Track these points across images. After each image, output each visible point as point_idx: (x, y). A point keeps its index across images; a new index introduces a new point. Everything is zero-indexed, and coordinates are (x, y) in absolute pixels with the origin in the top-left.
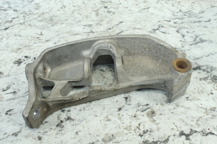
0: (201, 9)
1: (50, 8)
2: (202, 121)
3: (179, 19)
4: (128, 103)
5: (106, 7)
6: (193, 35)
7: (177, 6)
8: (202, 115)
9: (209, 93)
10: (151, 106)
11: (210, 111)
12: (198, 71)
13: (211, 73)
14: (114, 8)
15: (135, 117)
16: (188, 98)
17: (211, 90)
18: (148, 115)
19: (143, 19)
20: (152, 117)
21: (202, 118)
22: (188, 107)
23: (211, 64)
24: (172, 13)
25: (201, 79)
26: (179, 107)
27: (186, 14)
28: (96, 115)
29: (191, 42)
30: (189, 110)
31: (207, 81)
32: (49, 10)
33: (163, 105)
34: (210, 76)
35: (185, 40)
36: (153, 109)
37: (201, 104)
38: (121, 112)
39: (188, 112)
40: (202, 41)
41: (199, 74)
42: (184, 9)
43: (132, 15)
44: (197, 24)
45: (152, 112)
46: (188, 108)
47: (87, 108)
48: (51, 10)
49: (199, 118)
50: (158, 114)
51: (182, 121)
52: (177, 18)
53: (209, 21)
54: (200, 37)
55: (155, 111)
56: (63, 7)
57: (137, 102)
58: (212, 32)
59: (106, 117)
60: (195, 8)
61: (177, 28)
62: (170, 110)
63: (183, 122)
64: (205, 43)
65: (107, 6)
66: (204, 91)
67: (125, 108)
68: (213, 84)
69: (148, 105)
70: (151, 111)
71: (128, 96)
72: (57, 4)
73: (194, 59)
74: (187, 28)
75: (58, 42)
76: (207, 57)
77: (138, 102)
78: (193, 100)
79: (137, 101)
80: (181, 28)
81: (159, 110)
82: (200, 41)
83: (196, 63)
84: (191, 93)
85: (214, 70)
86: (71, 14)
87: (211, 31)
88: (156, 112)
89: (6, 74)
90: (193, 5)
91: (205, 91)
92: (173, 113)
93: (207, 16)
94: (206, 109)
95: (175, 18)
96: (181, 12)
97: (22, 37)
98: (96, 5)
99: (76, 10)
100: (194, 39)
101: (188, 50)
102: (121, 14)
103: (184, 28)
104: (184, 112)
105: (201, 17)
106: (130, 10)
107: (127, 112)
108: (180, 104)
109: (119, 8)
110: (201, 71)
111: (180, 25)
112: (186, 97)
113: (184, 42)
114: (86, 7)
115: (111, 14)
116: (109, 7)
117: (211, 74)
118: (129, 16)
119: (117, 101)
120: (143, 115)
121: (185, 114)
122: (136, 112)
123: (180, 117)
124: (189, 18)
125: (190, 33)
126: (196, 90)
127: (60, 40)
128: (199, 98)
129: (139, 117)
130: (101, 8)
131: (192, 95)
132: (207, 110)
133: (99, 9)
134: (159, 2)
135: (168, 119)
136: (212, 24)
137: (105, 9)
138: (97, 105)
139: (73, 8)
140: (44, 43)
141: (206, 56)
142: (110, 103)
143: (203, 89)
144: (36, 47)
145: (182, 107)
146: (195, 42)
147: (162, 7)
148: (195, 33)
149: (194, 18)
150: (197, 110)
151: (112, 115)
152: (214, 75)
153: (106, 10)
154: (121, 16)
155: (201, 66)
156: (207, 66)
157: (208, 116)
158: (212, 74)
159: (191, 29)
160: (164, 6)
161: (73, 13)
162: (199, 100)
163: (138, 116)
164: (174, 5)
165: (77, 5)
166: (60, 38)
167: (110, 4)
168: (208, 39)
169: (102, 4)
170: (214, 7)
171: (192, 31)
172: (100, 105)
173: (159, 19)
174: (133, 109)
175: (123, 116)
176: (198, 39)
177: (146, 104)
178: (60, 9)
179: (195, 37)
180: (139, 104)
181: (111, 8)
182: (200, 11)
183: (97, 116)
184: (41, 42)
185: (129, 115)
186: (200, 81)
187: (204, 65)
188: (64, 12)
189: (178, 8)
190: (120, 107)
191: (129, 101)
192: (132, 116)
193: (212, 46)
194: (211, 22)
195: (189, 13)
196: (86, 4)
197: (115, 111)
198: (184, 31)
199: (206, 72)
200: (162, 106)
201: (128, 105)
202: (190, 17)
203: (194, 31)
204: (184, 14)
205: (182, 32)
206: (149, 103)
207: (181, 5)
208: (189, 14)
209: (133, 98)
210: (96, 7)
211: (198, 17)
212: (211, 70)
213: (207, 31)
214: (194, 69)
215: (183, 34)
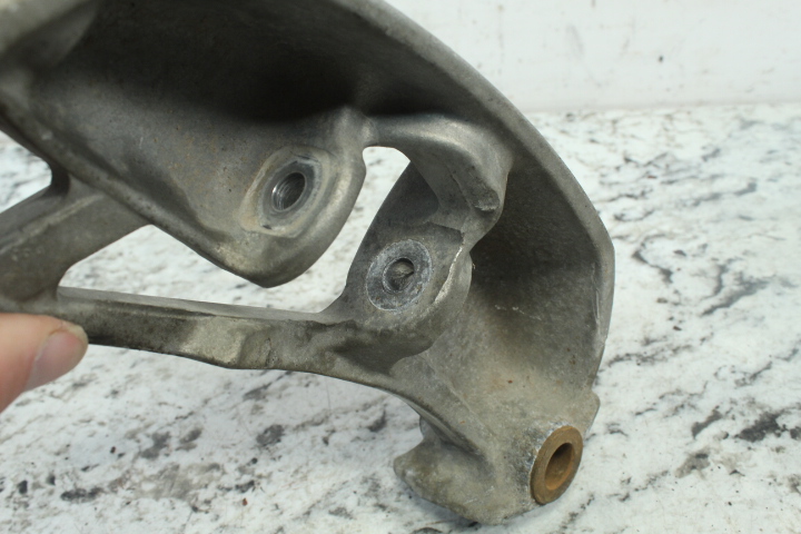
0: (705, 142)
3: (630, 196)
6: (703, 263)
7: (610, 140)
12: (772, 440)
24: (597, 174)
25: (793, 485)
27: (651, 169)
29: (706, 298)
35: (676, 292)
40: (749, 287)
41: (781, 455)
42: (642, 152)
44: (707, 210)
52: (620, 196)
53: (752, 188)
54: (736, 267)
58: (777, 239)
60: (680, 139)
61: (632, 239)
64: (762, 297)
73: (737, 382)
74: (670, 236)
75: (129, 386)
76: (792, 363)
80: (647, 238)
82: (741, 288)
83: (752, 402)
87: (771, 234)
90: (669, 127)
93: (737, 166)
95: (614, 194)
96: (631, 164)
100: (714, 284)
101: (703, 340)
103: (661, 235)
105: (714, 177)
110: (785, 439)
111: (639, 223)
113: (676, 304)
124: (670, 188)
125: (690, 258)
127: (134, 372)
136: (764, 199)
140: (66, 397)
141: (787, 360)
144: (29, 422)
146: (721, 295)
148: (712, 255)
149: (689, 185)
155: (776, 415)
159: (689, 236)
164: (595, 137)
166: (133, 366)
168: (770, 273)
170: (752, 123)
171: (694, 246)
176: (729, 282)
179: (714, 273)
182: (704, 148)
184: (52, 395)
186: (795, 494)
187: (787, 403)
189: (613, 148)
194: (760, 192)
195: (662, 164)
198: (662, 251)
202: (671, 182)
203: (704, 246)
204: (644, 170)
205: (658, 257)
207: (624, 136)
208: (664, 168)
211: (702, 176)
213: (755, 238)
214: (753, 434)
215: (664, 267)
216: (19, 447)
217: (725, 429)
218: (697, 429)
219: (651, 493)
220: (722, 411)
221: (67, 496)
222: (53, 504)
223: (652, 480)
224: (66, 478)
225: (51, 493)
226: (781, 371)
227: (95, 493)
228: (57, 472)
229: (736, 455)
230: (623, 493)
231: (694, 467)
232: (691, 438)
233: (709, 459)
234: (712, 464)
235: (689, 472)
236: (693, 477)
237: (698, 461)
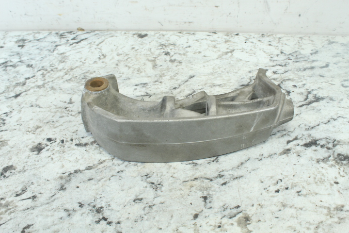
0: (313, 48)
1: (83, 60)
2: (324, 227)
3: (280, 65)
4: (209, 205)
5: (167, 54)
6: (303, 90)
7: (276, 45)
8: (323, 218)
9: (333, 183)
10: (243, 209)
11: (336, 212)
12: (314, 147)
13: (334, 150)
14: (180, 54)
15: (219, 227)
16: (300, 192)
17: (336, 178)
18: (239, 223)
19: (225, 69)
20: (246, 225)
21: (324, 223)
22: (301, 207)
23: (333, 136)
24: (270, 57)
25: (318, 161)
26: (286, 208)
27: (291, 57)
28: (160, 227)
29: (301, 101)
30: (302, 212)
31: (328, 162)
32: (81, 63)
33: (262, 205)
34: (333, 154)
35: (291, 99)
36: (247, 214)
37: (321, 201)
38: (199, 221)
39: (300, 214)
40: (317, 99)
41: (316, 152)
42: (288, 50)
43: (207, 63)
44: (308, 72)
45: (245, 218)
46: (301, 209)
47: (146, 217)
48: (84, 62)
49: (319, 223)
50: (254, 220)
51: (293, 230)
52: (277, 65)
53: (327, 66)
54: (314, 92)
55: (250, 216)
56: (102, 57)
57: (222, 204)
58: (332, 84)
59: (175, 230)
60: (303, 46)
61: (278, 80)
62: (272, 213)
63: (295, 231)
64: (321, 103)
65: (169, 51)
66: (324, 180)
67: (204, 214)
68: (337, 167)
69: (238, 207)
70: (244, 216)
71: (208, 194)
72: (92, 52)
73: (306, 129)
74: (293, 80)
76: (327, 125)
77: (224, 203)
78: (307, 195)
79: (222, 201)
80: (284, 80)
81: (256, 214)
82: (315, 99)
83: (310, 136)
84: (305, 184)
85: (339, 144)
86: (115, 68)
87: (330, 82)
88: (252, 218)
89: (19, 168)
90: (300, 42)
91: (326, 179)
92: (277, 218)
93: (323, 58)
94: (329, 208)
95: (274, 64)
96: (283, 54)
97: (42, 108)
98: (152, 50)
99: (121, 61)
100: (305, 97)
101: (297, 115)
102: (191, 62)
103: (289, 80)
104: (295, 216)
105: (313, 61)
106: (205, 56)
107: (208, 220)
108: (288, 203)
109: (188, 53)
110: (319, 148)
111: (282, 75)
112: (296, 191)
114: (137, 55)
115: (176, 64)
116: (172, 54)
117: (334, 152)
118: (204, 66)
119: (191, 204)
120: (232, 224)
121: (296, 218)
122: (221, 218)
123: (289, 224)
124: (296, 64)
125: (298, 88)
126: (312, 179)
128: (317, 191)
129: (226, 227)
130: (160, 55)
131: (306, 187)
132: (330, 210)
133: (157, 56)
134: (248, 40)
135: (271, 228)
136: (331, 70)
137: (166, 56)
138: (161, 212)
139: (117, 58)
140: (76, 116)
141: (325, 124)
142: (180, 208)
143: (322, 177)
144: (64, 123)
145: (291, 207)
146: (307, 101)
147: (253, 49)
148: (306, 88)
149: (303, 63)
150: (315, 210)
151: (185, 226)
152: (339, 153)
153: (168, 58)
154: (191, 66)
155: (317, 140)
156: (327, 139)
157: (332, 220)
158: (336, 151)
159: (300, 80)
160: (256, 47)
161: (117, 65)
162: (316, 194)
163: (224, 225)
164: (271, 43)
165: (123, 53)
167: (173, 48)
168: (326, 96)
169: (161, 49)
170: (333, 42)
171: (301, 84)
172: (166, 211)
173: (250, 68)
174: (216, 214)
175: (201, 226)
176: (311, 97)
177: (236, 206)
178: (97, 60)
179: (306, 94)
180: (225, 207)
181: (175, 54)
182: (312, 50)
183: (161, 229)
184: (71, 115)
185: (211, 225)
186: (318, 164)
187: (322, 137)
188: (103, 65)
189: (277, 48)
190: (196, 213)
191: (210, 202)
192: (215, 226)
193: (334, 106)
194: (330, 68)
195: (295, 55)
196: (136, 50)
197: (188, 220)
198: (289, 85)
199: (325, 149)
200: (260, 207)
201: (209, 208)
202: (297, 62)
203: (304, 85)
204: (287, 57)
205: (286, 87)
206: (240, 205)
207: (282, 44)
208: (295, 57)
209: (215, 197)
210: (153, 54)
211: (309, 60)
212: (334, 146)
213: (324, 83)
214: (307, 145)
215: (288, 90)
216: (61, 130)
217: (298, 143)
218: (289, 142)
219: (269, 159)
220: (298, 137)
221: (76, 145)
222: (72, 147)
223: (270, 156)
224: (76, 140)
225: (72, 144)
226: (322, 127)
227: (86, 145)
228: (73, 138)
229: (300, 151)
230: (260, 158)
231: (285, 153)
232: (286, 144)
233: (291, 151)
234: (292, 153)
235: (283, 154)
236: (285, 156)
237: (287, 151)
